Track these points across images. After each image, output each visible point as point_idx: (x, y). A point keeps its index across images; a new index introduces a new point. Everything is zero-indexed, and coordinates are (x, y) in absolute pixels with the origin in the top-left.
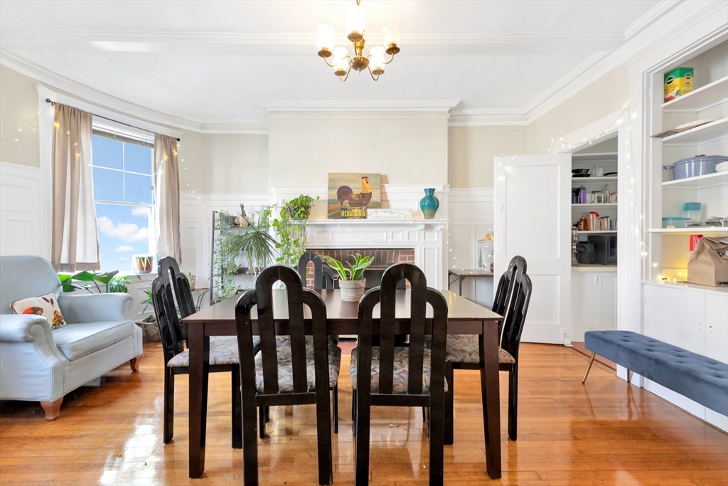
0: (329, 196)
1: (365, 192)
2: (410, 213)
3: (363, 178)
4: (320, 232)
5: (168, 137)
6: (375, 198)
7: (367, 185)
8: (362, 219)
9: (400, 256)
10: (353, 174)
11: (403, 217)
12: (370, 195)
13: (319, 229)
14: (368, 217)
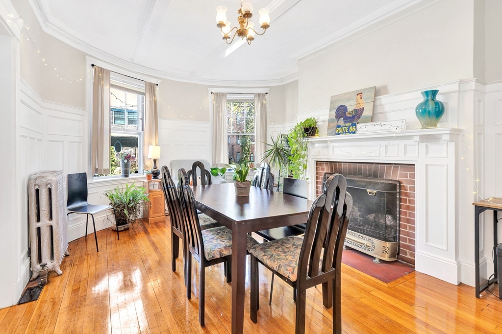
0: (329, 117)
1: (358, 108)
2: (403, 124)
3: (357, 95)
4: (324, 147)
5: (260, 94)
6: (367, 113)
7: (361, 101)
8: (352, 135)
9: (399, 172)
10: (349, 93)
11: (393, 129)
12: (362, 110)
13: (323, 145)
14: (357, 132)
